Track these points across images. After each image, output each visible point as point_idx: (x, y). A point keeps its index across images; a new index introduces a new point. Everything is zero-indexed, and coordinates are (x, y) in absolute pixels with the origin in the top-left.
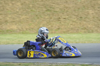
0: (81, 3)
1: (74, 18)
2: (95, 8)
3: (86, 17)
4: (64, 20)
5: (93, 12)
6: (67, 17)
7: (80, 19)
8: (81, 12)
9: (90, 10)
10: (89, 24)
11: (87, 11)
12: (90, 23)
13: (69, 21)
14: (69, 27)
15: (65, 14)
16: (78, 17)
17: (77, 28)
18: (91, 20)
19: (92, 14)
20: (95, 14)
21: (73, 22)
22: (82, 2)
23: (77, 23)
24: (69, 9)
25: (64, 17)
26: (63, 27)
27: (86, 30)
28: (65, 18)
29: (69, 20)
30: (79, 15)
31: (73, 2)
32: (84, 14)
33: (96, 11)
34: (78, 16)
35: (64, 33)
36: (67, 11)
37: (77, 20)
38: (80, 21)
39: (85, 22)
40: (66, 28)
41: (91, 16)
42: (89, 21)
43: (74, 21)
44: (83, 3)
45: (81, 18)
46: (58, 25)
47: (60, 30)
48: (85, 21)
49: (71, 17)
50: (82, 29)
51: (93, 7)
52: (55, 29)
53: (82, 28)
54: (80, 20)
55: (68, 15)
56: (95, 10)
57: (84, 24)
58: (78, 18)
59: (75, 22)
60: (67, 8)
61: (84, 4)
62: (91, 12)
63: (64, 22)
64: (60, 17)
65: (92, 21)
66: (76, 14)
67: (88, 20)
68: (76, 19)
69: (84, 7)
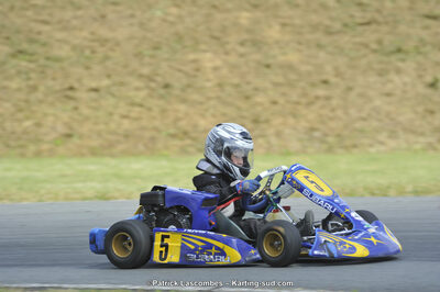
0: (164, 20)
1: (137, 89)
2: (227, 43)
3: (189, 86)
4: (93, 95)
5: (218, 63)
6: (106, 82)
7: (162, 91)
8: (168, 60)
9: (205, 51)
10: (203, 116)
11: (191, 57)
12: (206, 110)
13: (112, 101)
14: (113, 126)
15: (97, 69)
16: (153, 85)
17: (148, 134)
18: (209, 99)
19: (216, 69)
20: (225, 71)
21: (133, 104)
22: (171, 19)
23: (150, 109)
24: (112, 50)
25: (94, 85)
26: (86, 128)
27: (188, 142)
28: (96, 90)
29: (113, 95)
30: (157, 75)
31: (132, 16)
32: (180, 71)
33: (233, 59)
34: (153, 81)
35: (94, 152)
36: (107, 58)
37: (150, 96)
38: (161, 103)
39: (182, 107)
40: (99, 134)
41: (208, 80)
42: (201, 103)
43: (138, 100)
44: (172, 23)
45: (167, 86)
46: (65, 117)
47: (75, 140)
48: (184, 101)
49: (122, 84)
50: (173, 136)
51: (218, 39)
52: (54, 135)
53: (172, 131)
54: (161, 97)
55: (109, 76)
56: (227, 53)
57: (180, 115)
58: (153, 90)
59: (141, 105)
60: (103, 42)
61: (180, 28)
62: (208, 60)
63: (93, 104)
64: (76, 85)
65: (212, 103)
66: (146, 71)
67: (195, 97)
68: (143, 94)
69: (179, 37)
